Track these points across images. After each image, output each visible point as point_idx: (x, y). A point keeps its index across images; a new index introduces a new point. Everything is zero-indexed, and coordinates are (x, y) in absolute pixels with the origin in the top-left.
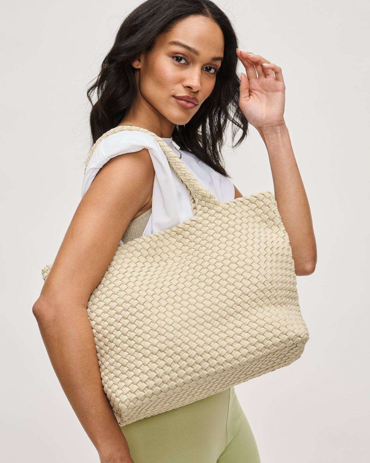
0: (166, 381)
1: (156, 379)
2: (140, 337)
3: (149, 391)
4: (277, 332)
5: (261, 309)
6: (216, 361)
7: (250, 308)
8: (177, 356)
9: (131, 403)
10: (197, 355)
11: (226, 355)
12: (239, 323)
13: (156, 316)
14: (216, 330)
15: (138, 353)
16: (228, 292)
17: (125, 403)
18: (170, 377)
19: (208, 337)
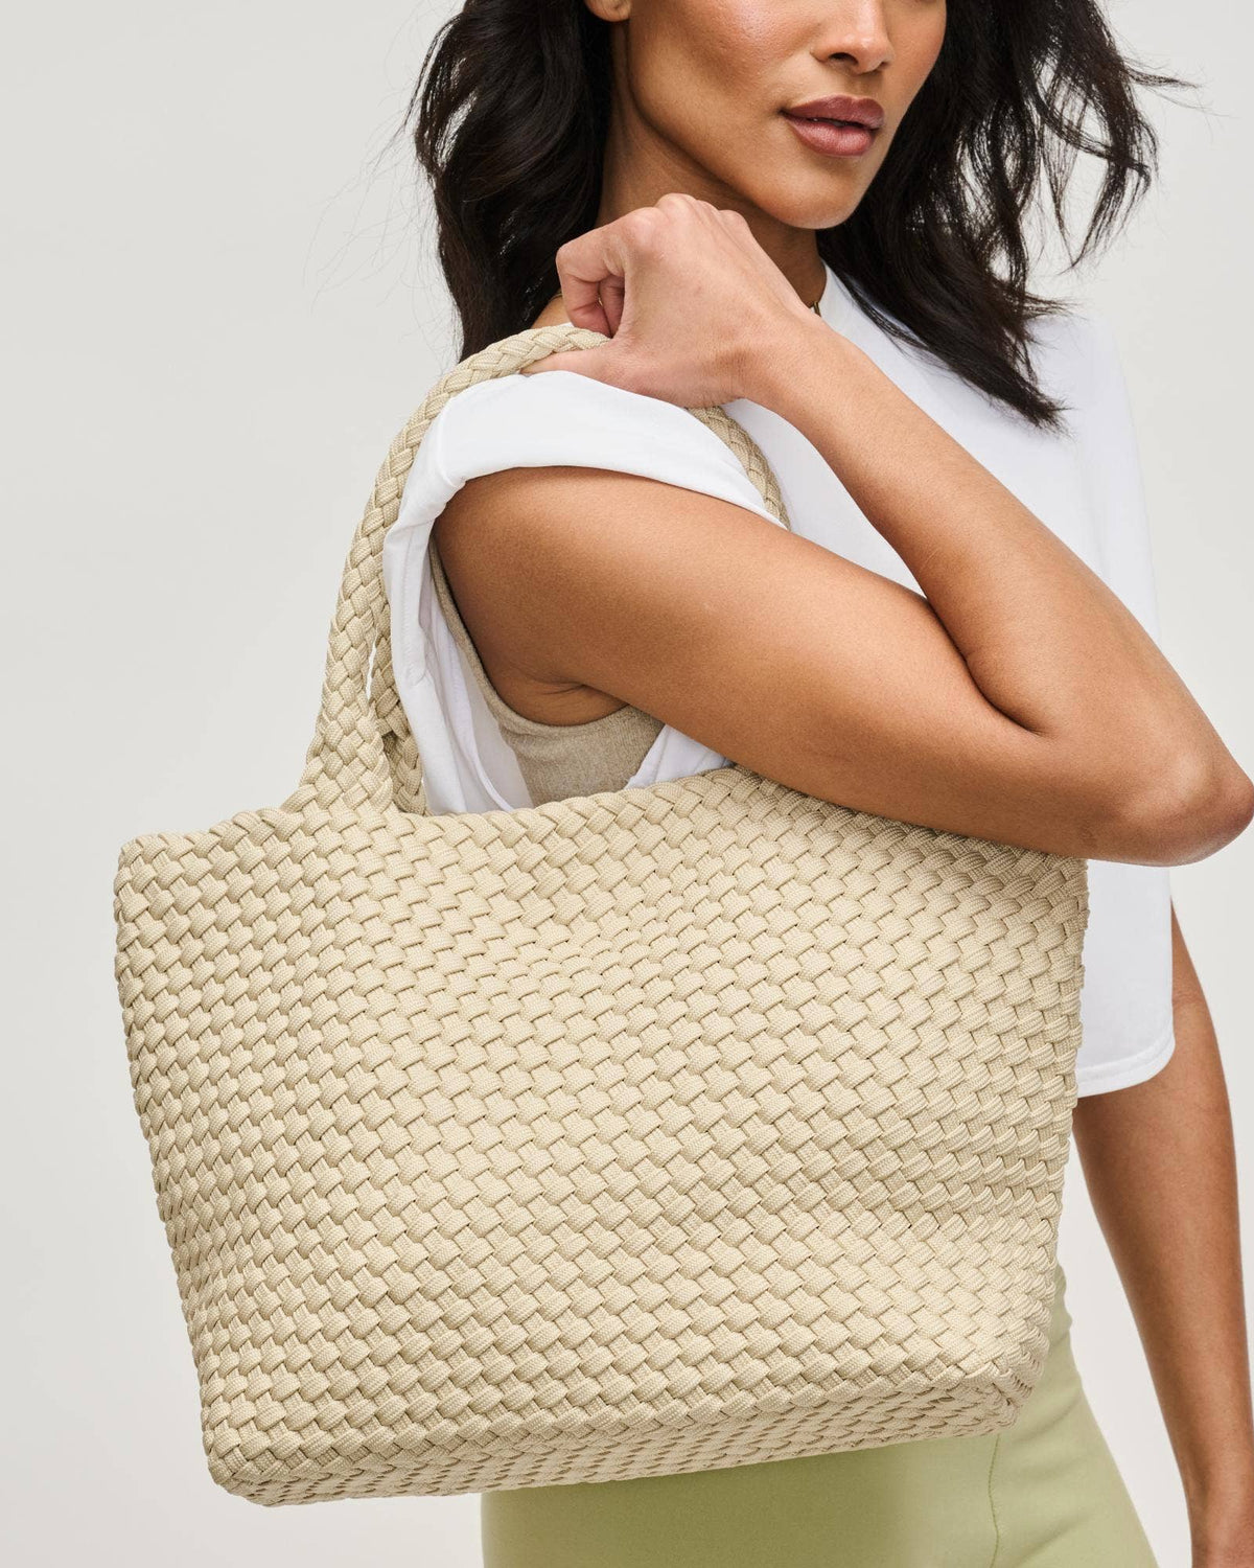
0: (390, 1417)
1: (353, 1398)
2: (339, 1223)
3: (321, 1439)
4: (868, 1329)
5: (836, 1221)
6: (599, 1386)
7: (792, 1205)
8: (453, 1332)
9: (249, 1465)
10: (525, 1347)
11: (640, 1371)
12: (729, 1257)
13: (420, 1157)
14: (632, 1267)
15: (316, 1283)
16: (722, 1122)
17: (228, 1458)
18: (407, 1406)
19: (589, 1285)
